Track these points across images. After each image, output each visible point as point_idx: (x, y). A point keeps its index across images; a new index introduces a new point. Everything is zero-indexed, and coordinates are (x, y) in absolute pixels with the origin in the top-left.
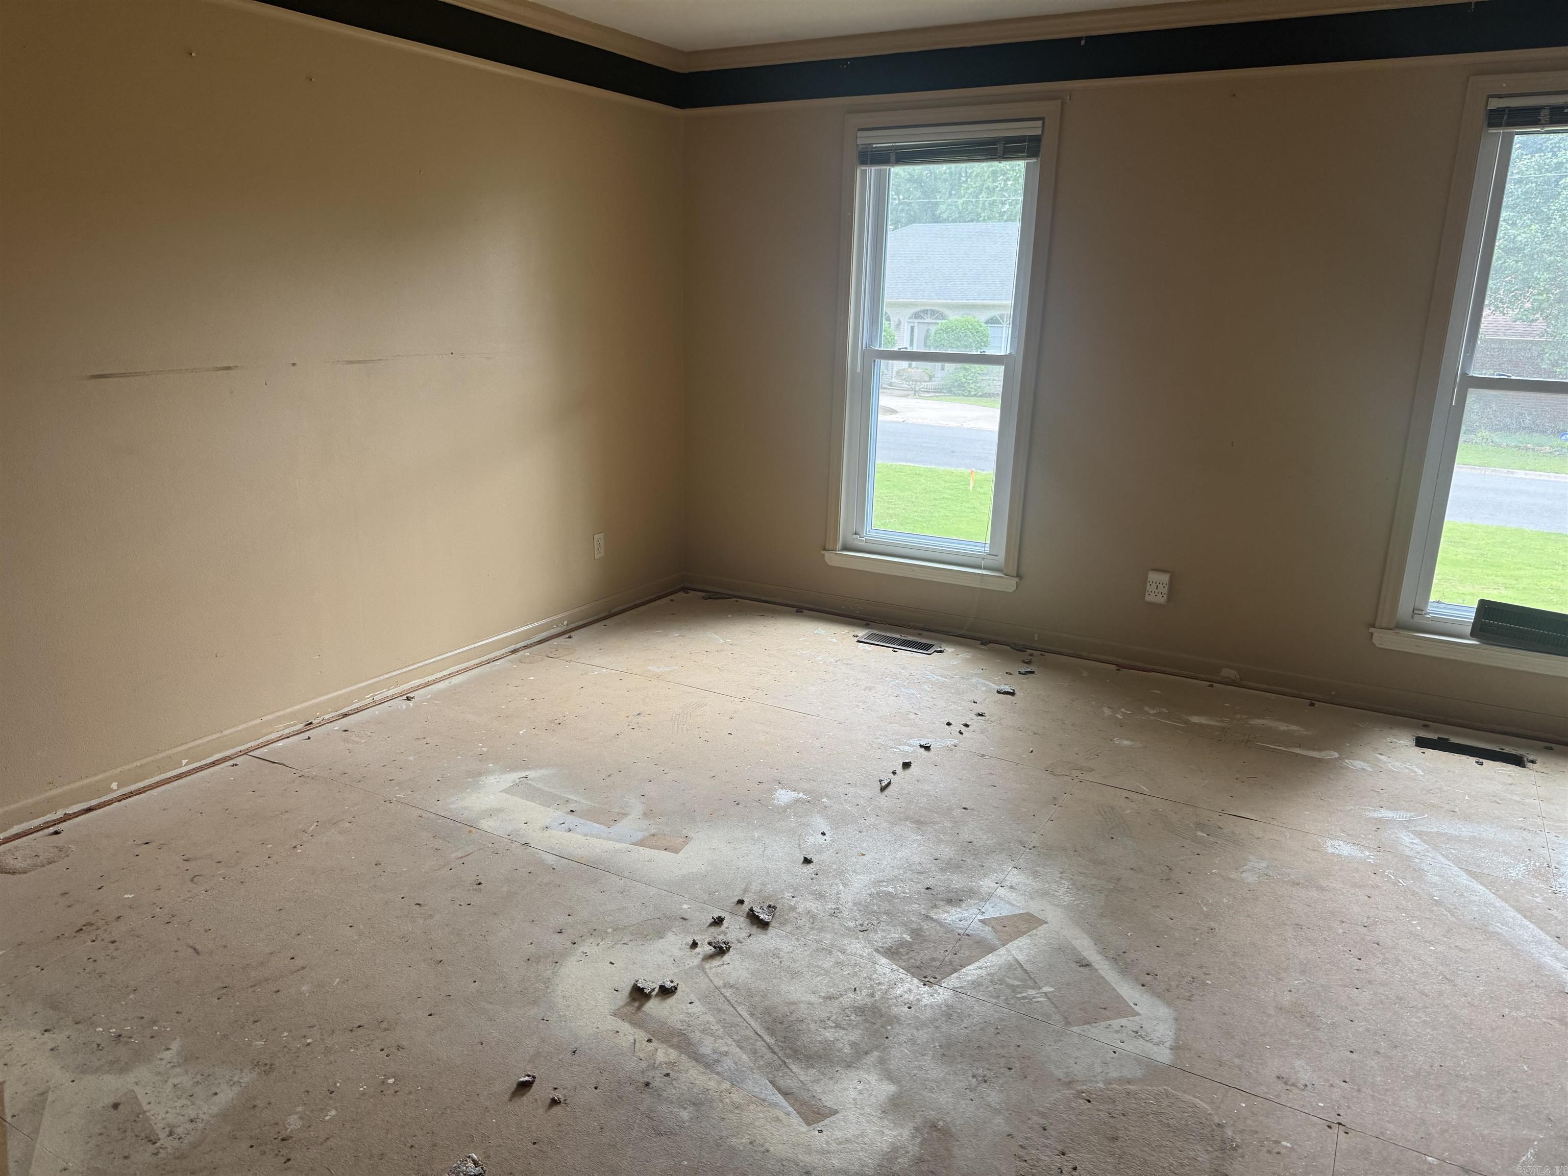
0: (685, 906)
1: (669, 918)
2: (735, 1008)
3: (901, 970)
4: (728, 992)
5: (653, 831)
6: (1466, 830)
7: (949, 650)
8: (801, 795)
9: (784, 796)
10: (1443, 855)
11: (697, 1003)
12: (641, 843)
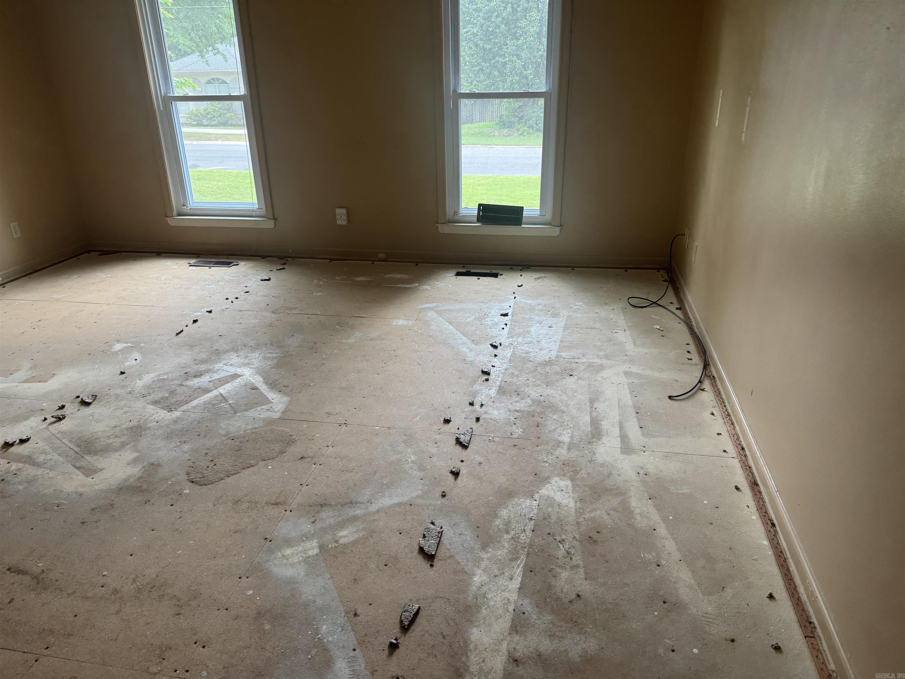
0: (44, 405)
1: (33, 411)
2: (61, 441)
3: (158, 409)
4: (58, 436)
5: (34, 375)
6: (457, 306)
7: (242, 263)
8: (129, 344)
9: (118, 347)
10: (443, 318)
11: (40, 443)
12: (26, 381)
